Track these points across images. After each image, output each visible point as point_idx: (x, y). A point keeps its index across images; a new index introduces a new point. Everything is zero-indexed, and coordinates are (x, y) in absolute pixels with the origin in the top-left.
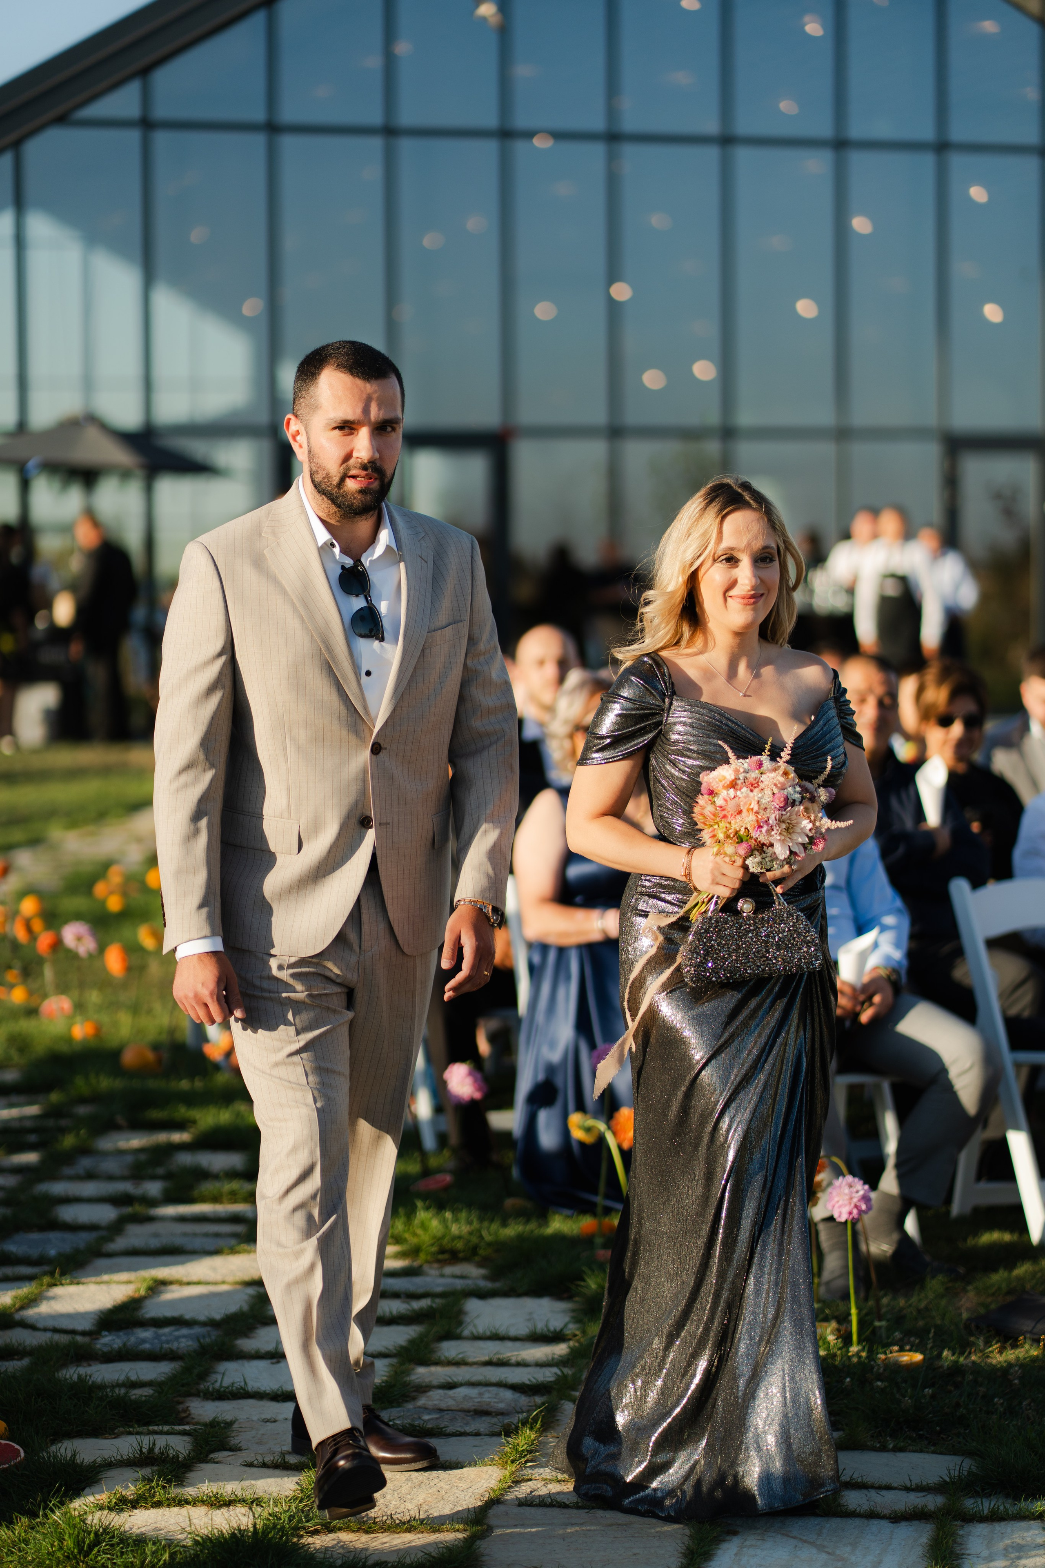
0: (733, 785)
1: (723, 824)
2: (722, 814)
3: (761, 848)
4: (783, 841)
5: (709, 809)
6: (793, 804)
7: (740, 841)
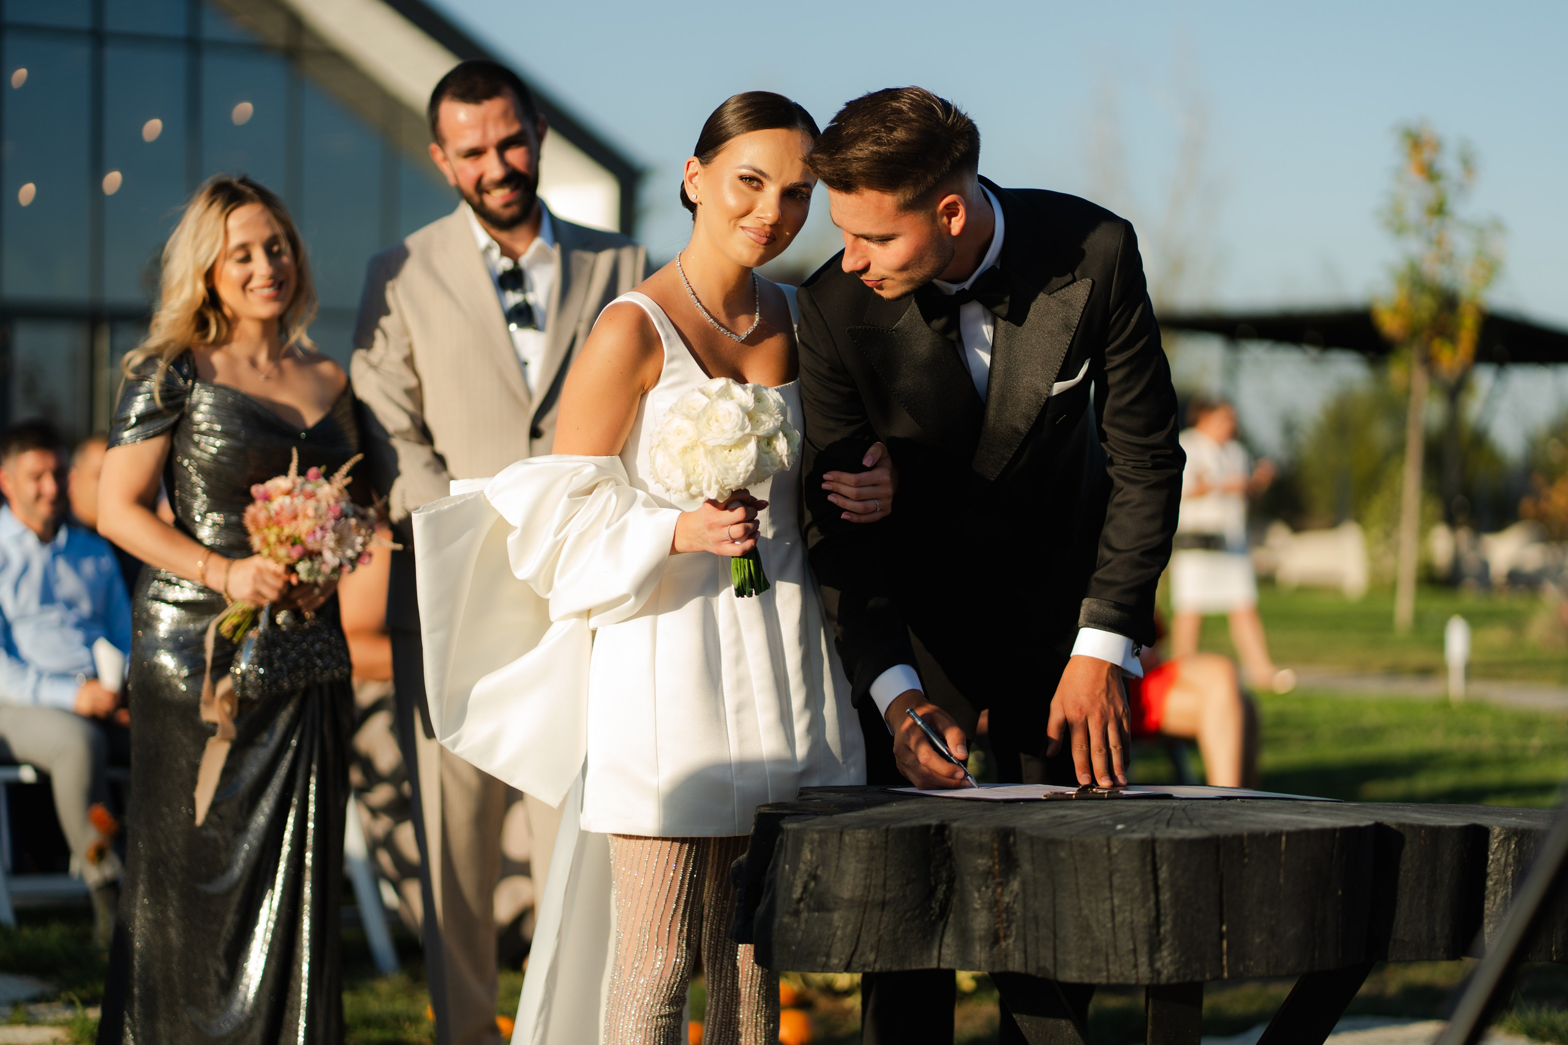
0: (289, 493)
1: (275, 530)
2: (275, 521)
3: (312, 555)
4: (333, 551)
5: (262, 516)
6: (346, 516)
7: (294, 544)
